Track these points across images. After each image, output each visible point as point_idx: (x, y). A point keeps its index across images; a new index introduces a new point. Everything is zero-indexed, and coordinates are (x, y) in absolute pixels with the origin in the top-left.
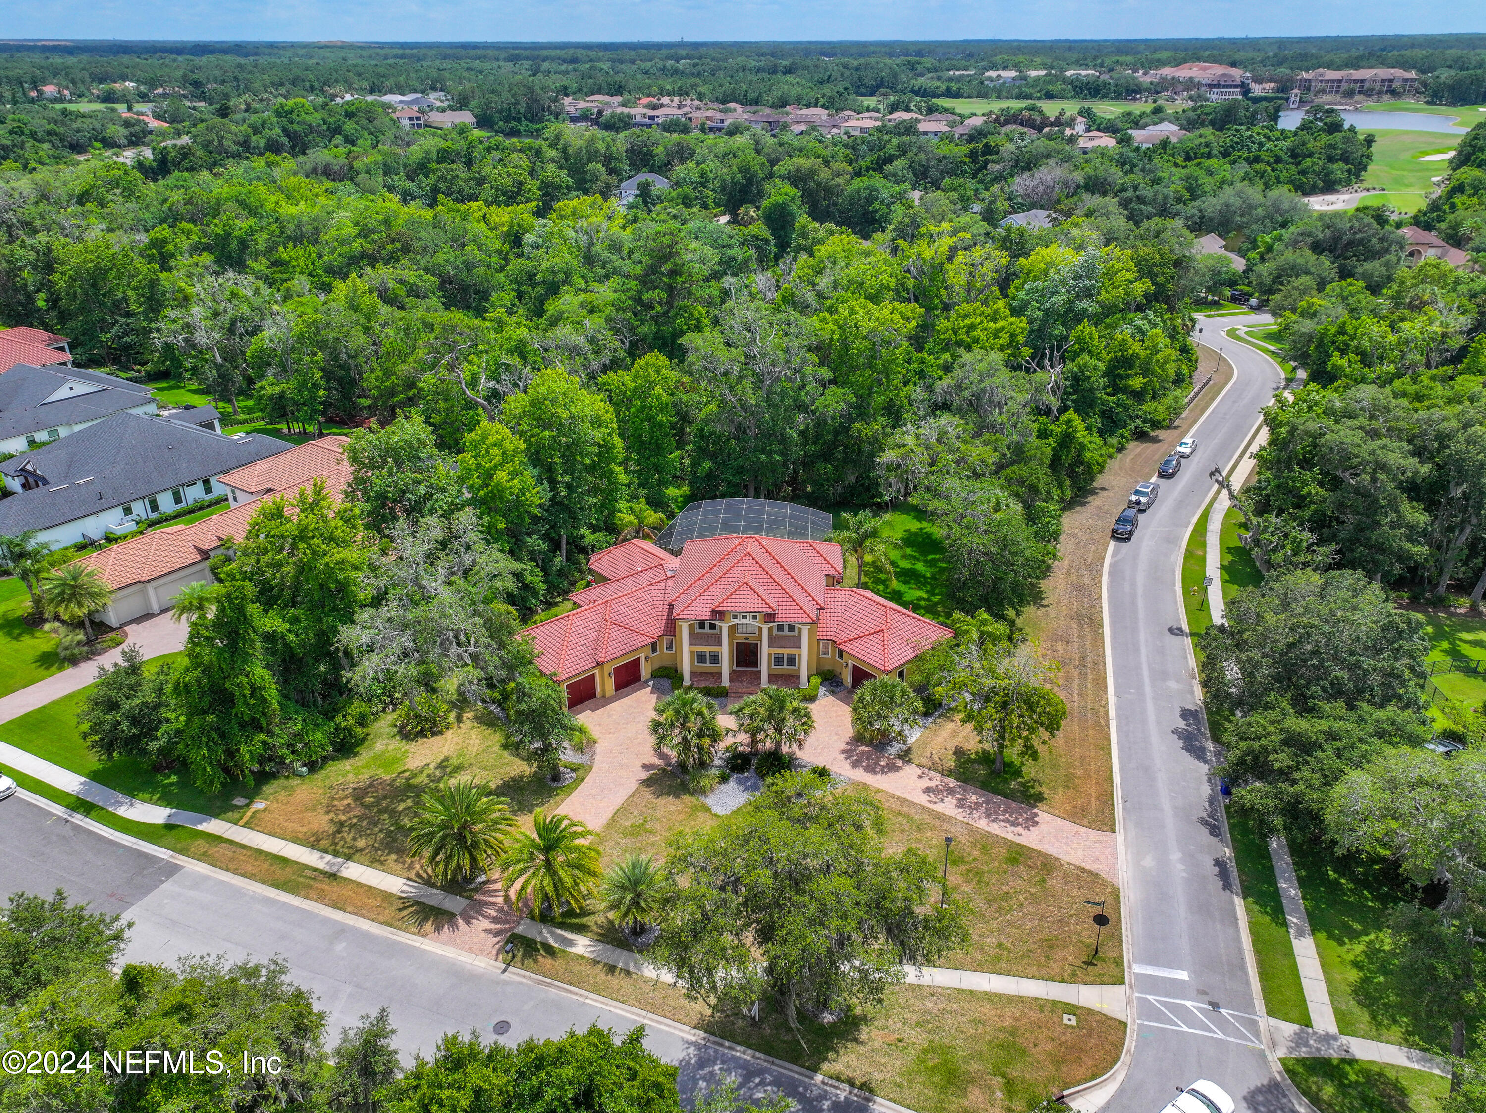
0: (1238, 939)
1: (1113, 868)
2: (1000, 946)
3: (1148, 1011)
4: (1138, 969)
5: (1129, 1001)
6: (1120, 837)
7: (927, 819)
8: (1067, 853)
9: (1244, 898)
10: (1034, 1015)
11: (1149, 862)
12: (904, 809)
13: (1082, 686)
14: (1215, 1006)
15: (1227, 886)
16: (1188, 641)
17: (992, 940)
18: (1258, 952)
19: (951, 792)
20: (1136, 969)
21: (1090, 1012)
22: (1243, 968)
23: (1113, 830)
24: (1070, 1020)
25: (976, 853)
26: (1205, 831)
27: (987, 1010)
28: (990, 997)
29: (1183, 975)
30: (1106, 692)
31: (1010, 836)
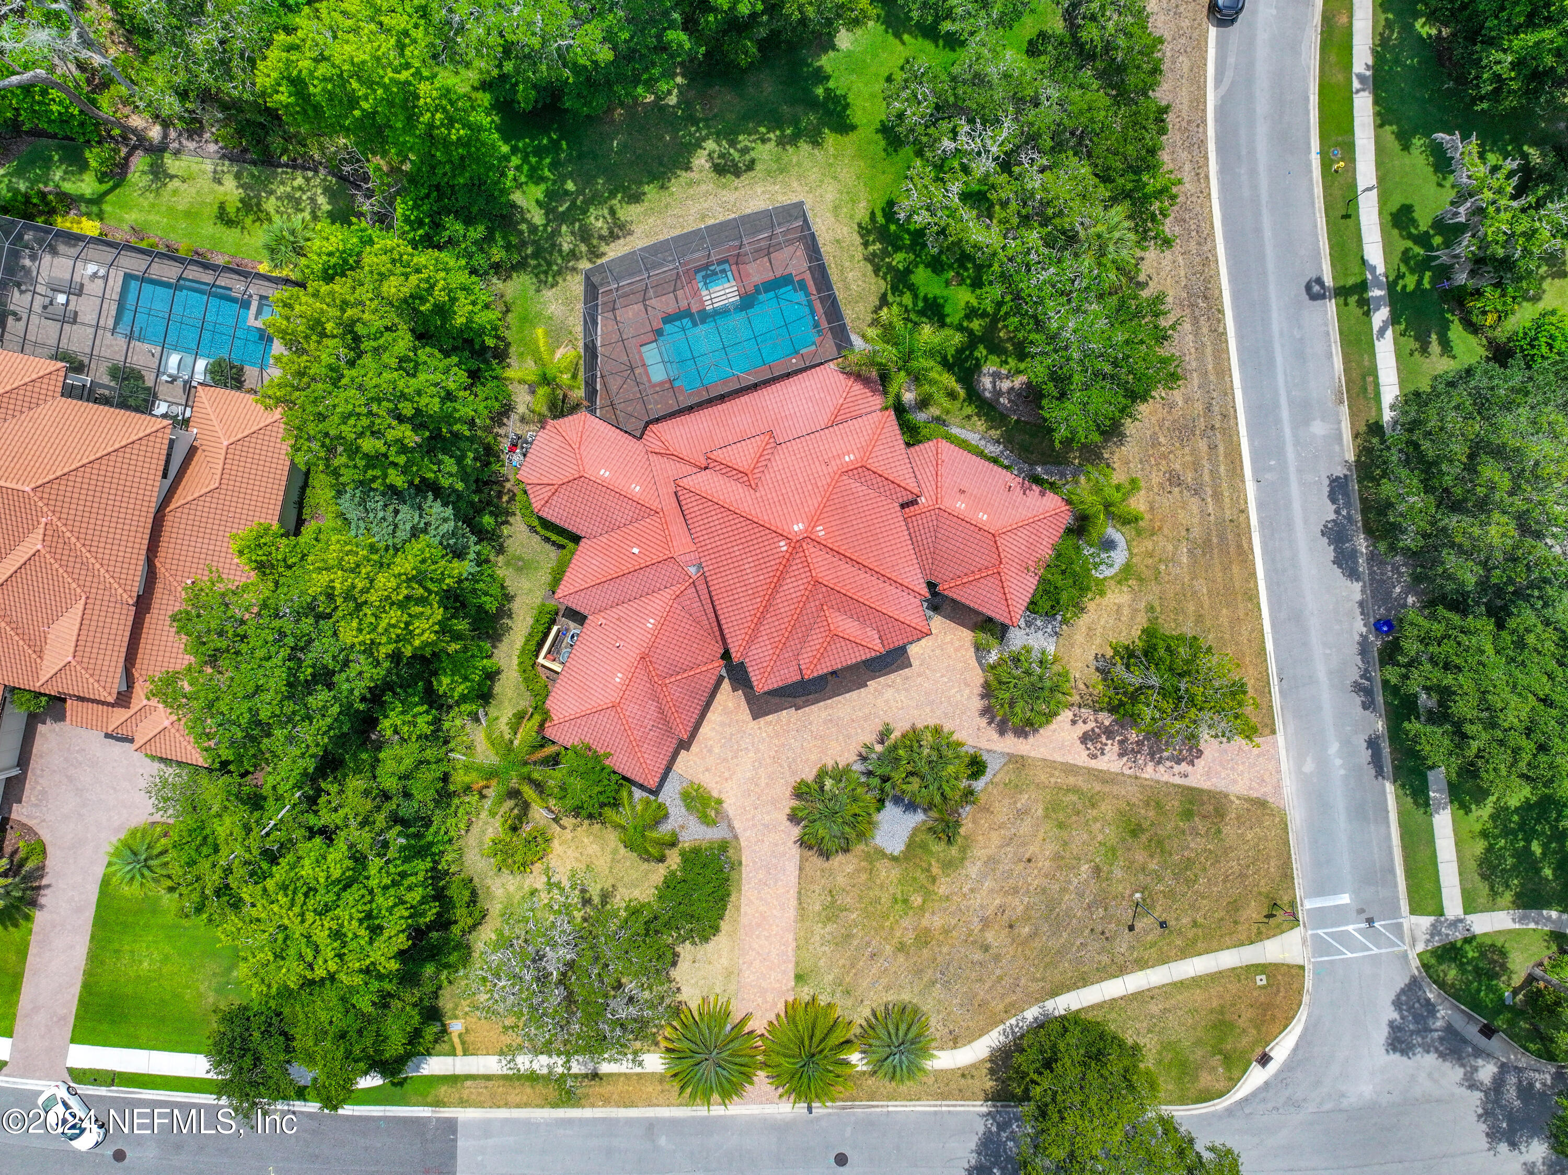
0: (1388, 837)
1: (1278, 787)
2: (1195, 924)
3: (1320, 947)
4: (1309, 904)
5: (1304, 942)
6: (1280, 737)
7: (1098, 787)
8: (1235, 782)
9: (1395, 781)
10: (1233, 988)
11: (1309, 766)
12: (1071, 780)
13: (1214, 473)
14: (1370, 921)
15: (1379, 772)
16: (1331, 306)
17: (1186, 920)
18: (1404, 847)
19: (1109, 733)
20: (1308, 905)
21: (1277, 966)
22: (1392, 871)
23: (1273, 732)
24: (1261, 980)
25: (1151, 814)
26: (1358, 700)
27: (1198, 995)
28: (1196, 982)
29: (1344, 899)
30: (1243, 481)
31: (1177, 780)
